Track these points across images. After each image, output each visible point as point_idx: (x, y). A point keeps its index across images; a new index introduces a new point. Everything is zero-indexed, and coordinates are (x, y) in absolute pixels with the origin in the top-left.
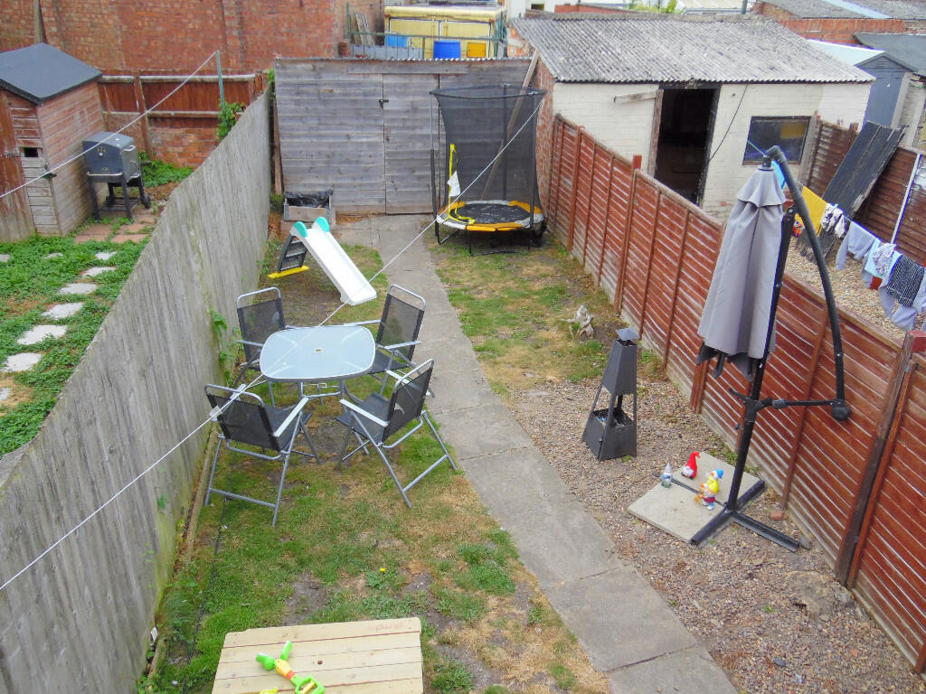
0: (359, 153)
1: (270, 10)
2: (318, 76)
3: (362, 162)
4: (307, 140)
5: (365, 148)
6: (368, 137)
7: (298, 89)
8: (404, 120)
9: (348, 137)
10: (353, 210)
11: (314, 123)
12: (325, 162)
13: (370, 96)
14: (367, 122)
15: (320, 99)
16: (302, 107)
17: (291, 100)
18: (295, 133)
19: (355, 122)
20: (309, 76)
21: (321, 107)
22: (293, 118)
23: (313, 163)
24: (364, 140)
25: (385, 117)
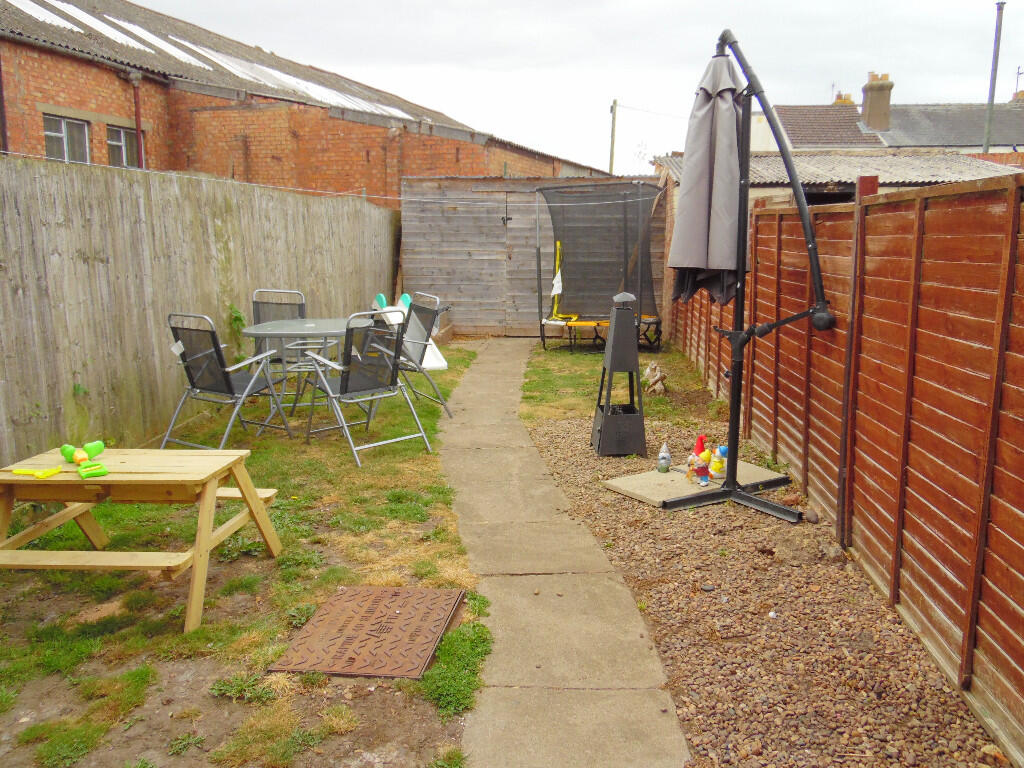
0: (480, 271)
1: (428, 166)
2: (444, 194)
3: (483, 281)
4: (430, 257)
5: (486, 265)
6: (489, 255)
7: (423, 208)
8: (527, 238)
9: (469, 254)
10: (473, 330)
11: (436, 239)
12: (445, 279)
13: (493, 213)
14: (490, 240)
15: (443, 216)
16: (427, 224)
17: (415, 217)
18: (417, 249)
19: (477, 240)
20: (434, 194)
21: (444, 224)
22: (416, 234)
23: (433, 280)
24: (486, 258)
25: (509, 234)
